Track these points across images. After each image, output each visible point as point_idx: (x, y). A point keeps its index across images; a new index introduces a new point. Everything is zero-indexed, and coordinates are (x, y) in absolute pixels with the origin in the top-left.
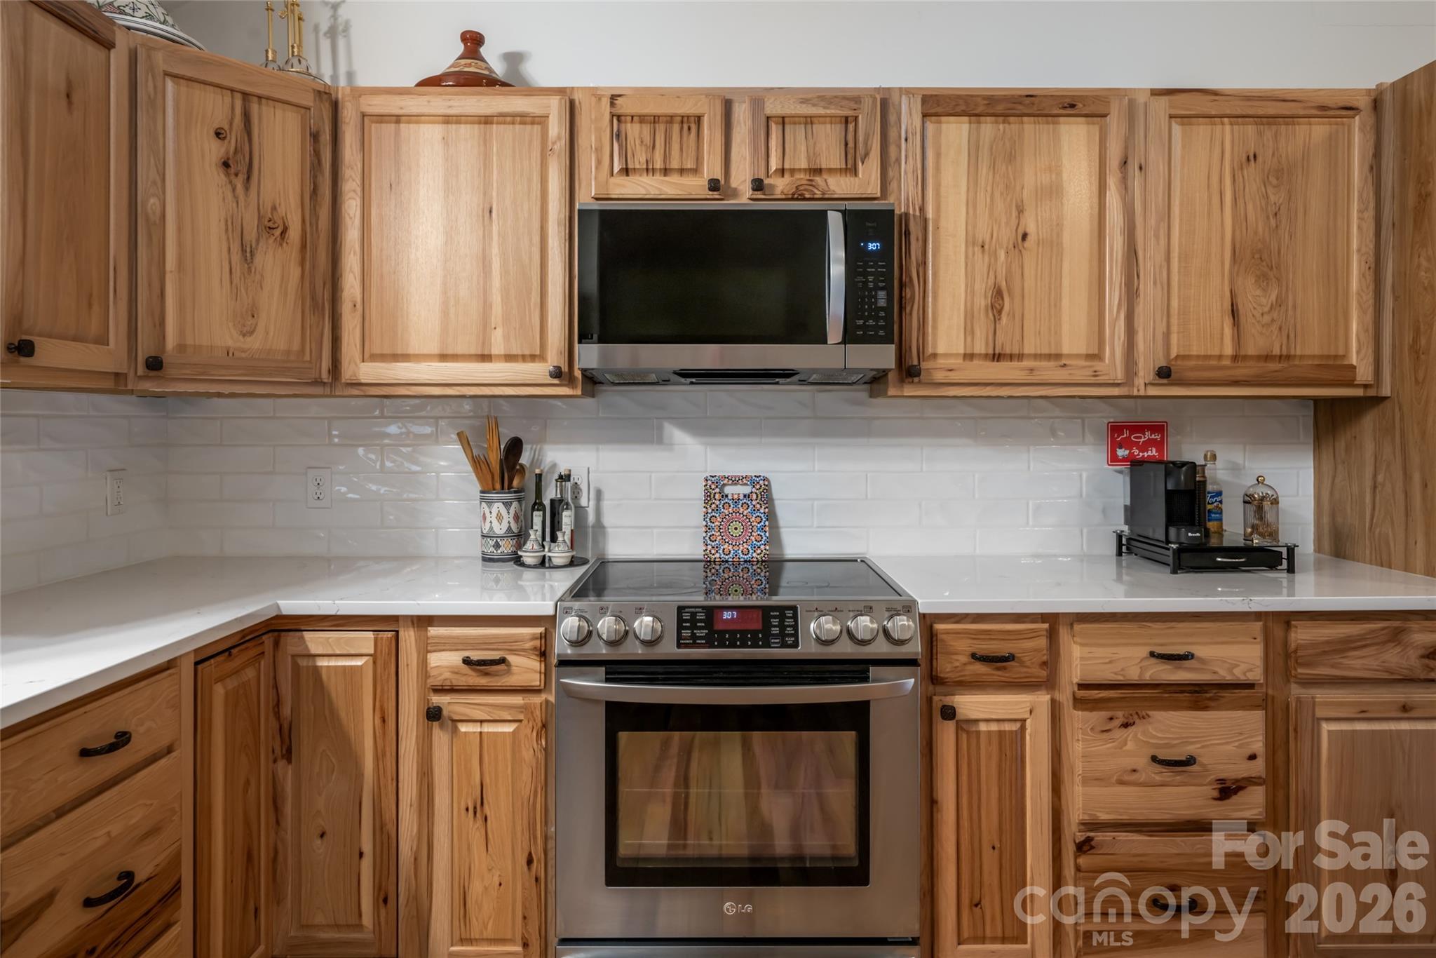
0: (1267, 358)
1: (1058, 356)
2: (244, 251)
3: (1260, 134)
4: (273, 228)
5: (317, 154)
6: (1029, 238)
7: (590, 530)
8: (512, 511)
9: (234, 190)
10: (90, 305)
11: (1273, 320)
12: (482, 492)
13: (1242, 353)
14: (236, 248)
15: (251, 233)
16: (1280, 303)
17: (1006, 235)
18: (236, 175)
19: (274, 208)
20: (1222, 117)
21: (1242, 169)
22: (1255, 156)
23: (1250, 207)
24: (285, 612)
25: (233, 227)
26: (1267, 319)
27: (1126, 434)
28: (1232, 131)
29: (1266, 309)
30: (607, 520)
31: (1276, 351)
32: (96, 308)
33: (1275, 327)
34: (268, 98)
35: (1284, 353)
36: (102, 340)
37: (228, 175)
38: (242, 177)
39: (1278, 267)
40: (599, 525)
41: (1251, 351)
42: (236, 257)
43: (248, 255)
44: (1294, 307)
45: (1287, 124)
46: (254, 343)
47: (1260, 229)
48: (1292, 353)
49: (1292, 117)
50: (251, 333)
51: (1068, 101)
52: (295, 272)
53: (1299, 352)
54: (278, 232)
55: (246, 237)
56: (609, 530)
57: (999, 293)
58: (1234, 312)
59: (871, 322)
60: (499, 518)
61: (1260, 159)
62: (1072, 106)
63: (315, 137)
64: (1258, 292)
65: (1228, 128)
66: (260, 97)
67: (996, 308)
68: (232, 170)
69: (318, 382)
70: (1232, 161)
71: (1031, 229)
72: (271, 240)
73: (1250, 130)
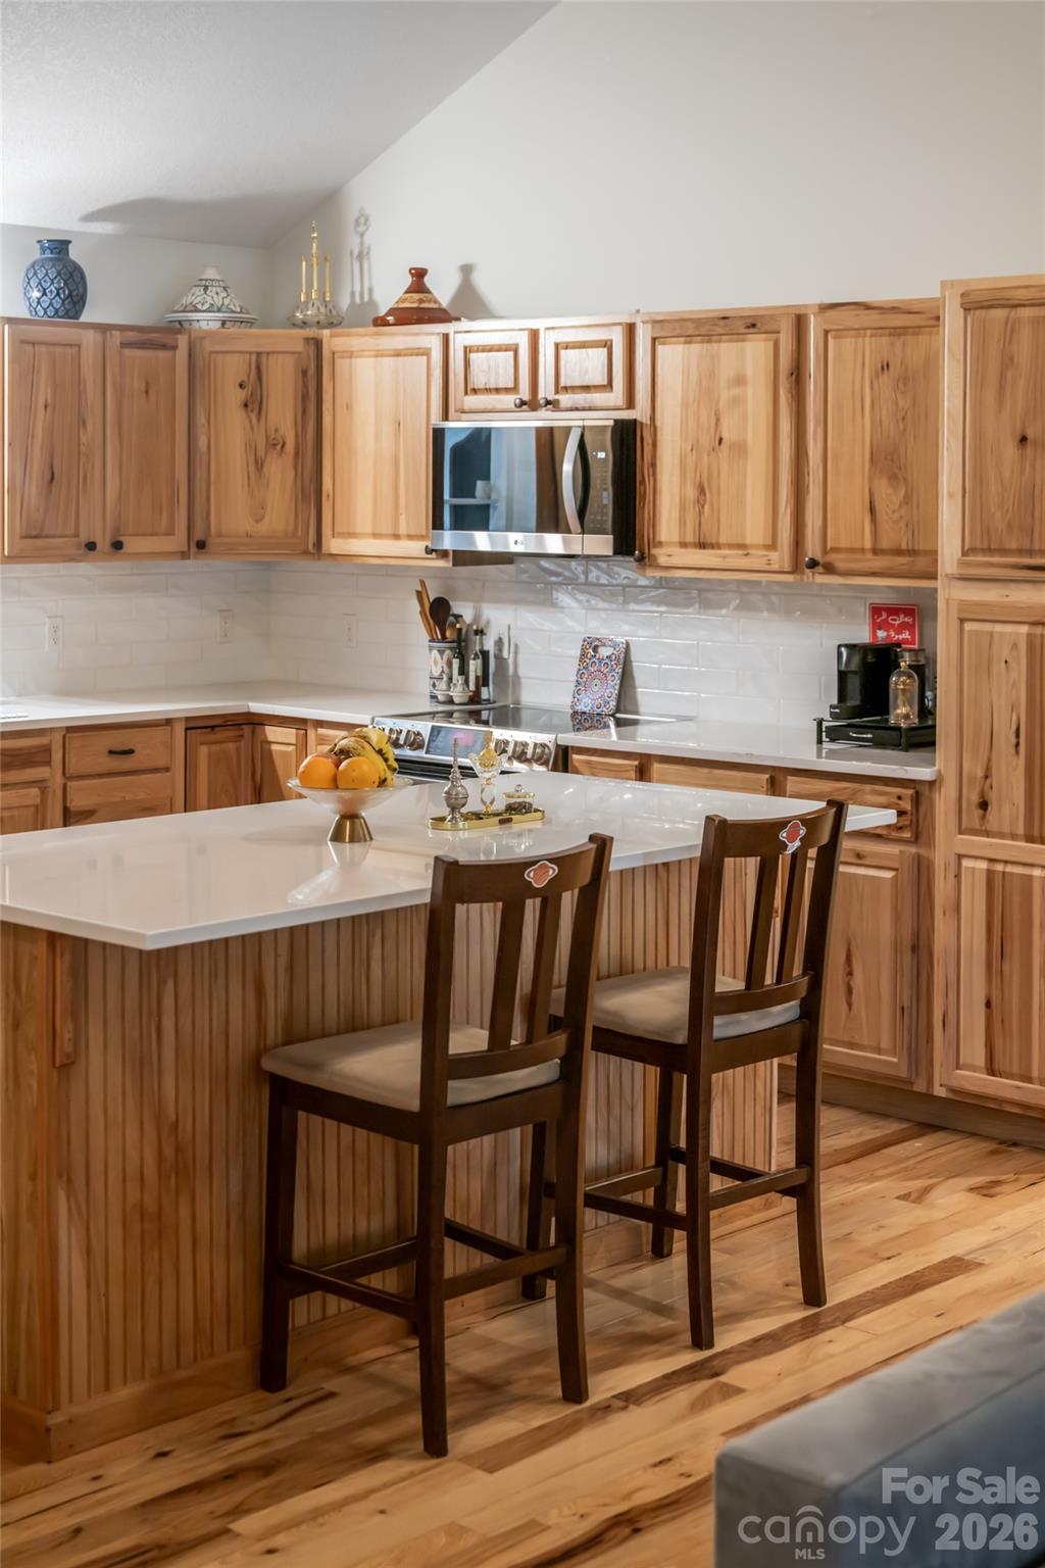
0: (898, 552)
1: (742, 546)
2: (257, 463)
3: (892, 344)
4: (275, 444)
5: (305, 385)
6: (724, 441)
7: (511, 679)
8: (445, 657)
9: (250, 422)
10: (161, 513)
11: (901, 517)
12: (430, 641)
13: (879, 547)
14: (252, 461)
15: (261, 452)
16: (907, 500)
17: (707, 441)
18: (252, 411)
19: (276, 430)
20: (866, 329)
21: (877, 377)
22: (888, 366)
23: (884, 412)
24: (252, 710)
25: (251, 447)
26: (897, 515)
27: (884, 615)
28: (871, 343)
29: (897, 507)
30: (521, 673)
31: (904, 547)
32: (165, 513)
33: (902, 524)
34: (274, 352)
35: (910, 547)
36: (170, 533)
37: (247, 412)
38: (256, 412)
39: (905, 468)
40: (516, 676)
41: (885, 544)
42: (252, 468)
43: (259, 465)
44: (918, 507)
45: (913, 334)
46: (263, 528)
47: (892, 434)
48: (916, 548)
49: (919, 327)
50: (262, 519)
51: (750, 321)
52: (290, 474)
53: (921, 548)
54: (279, 447)
55: (259, 454)
56: (523, 680)
57: (702, 490)
58: (872, 509)
59: (599, 518)
60: (436, 662)
61: (891, 367)
62: (754, 326)
63: (305, 373)
64: (890, 491)
65: (867, 339)
66: (268, 353)
67: (700, 502)
68: (249, 409)
69: (306, 553)
70: (871, 370)
71: (725, 436)
72: (275, 452)
73: (885, 340)
